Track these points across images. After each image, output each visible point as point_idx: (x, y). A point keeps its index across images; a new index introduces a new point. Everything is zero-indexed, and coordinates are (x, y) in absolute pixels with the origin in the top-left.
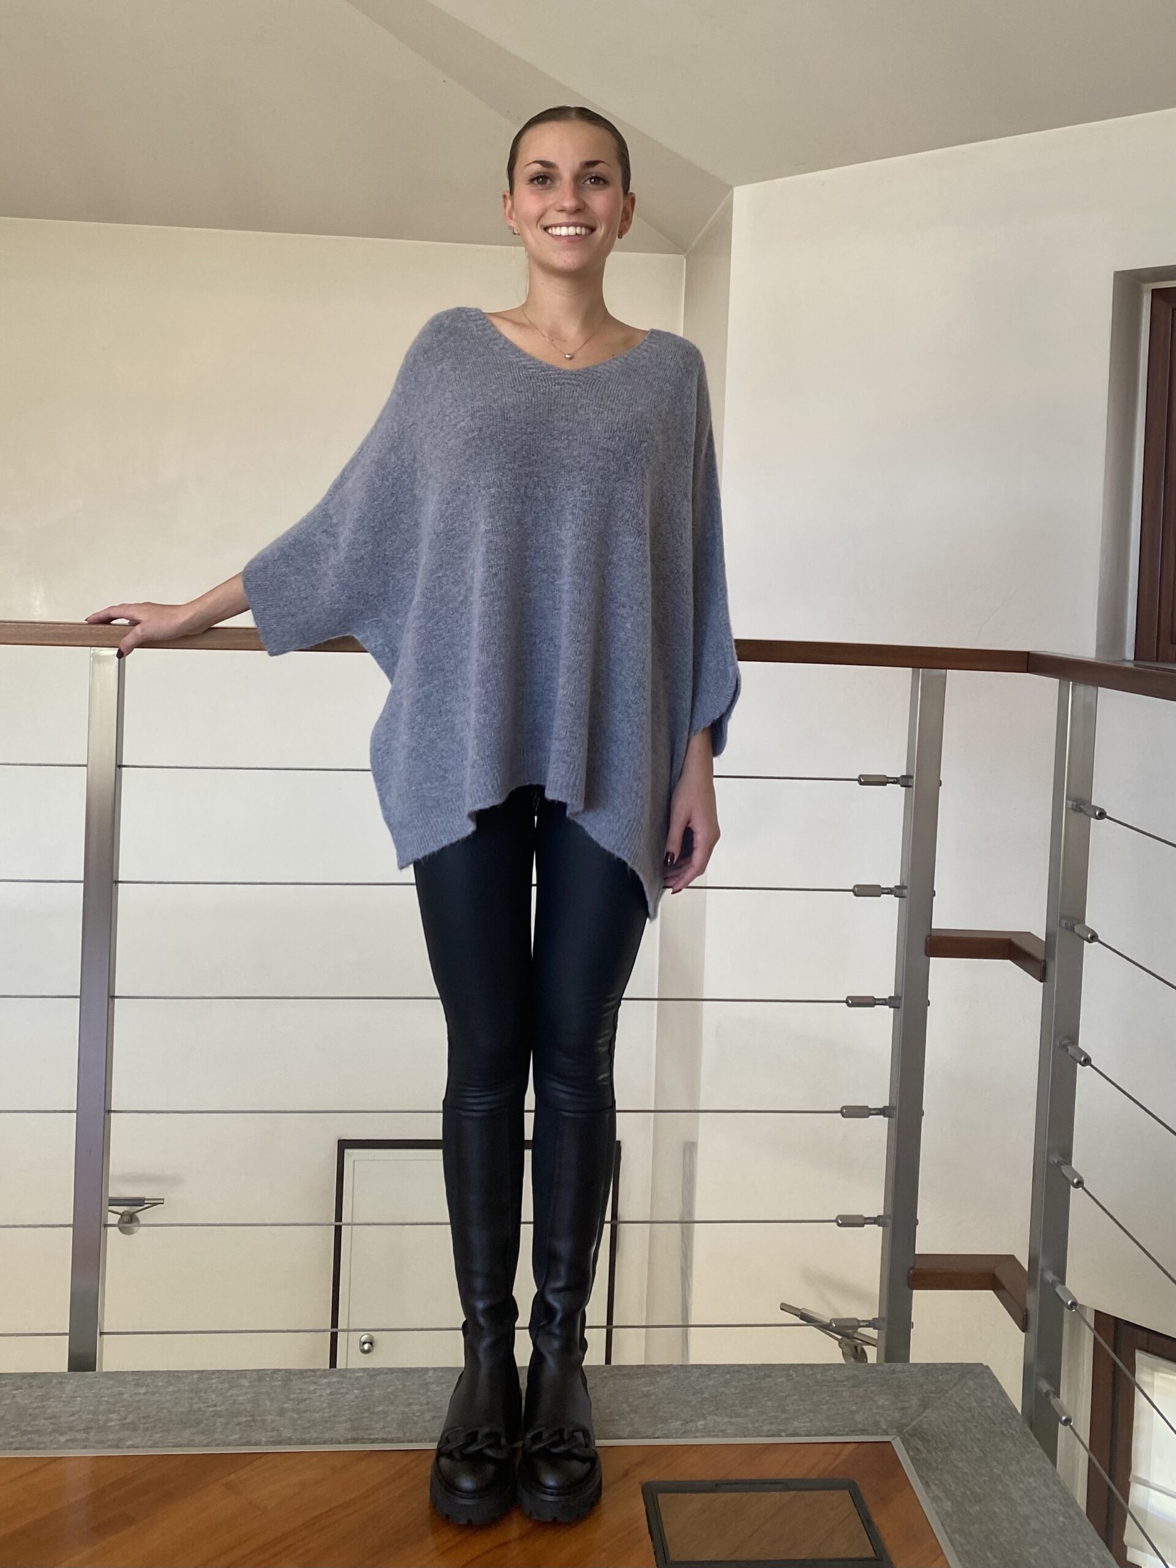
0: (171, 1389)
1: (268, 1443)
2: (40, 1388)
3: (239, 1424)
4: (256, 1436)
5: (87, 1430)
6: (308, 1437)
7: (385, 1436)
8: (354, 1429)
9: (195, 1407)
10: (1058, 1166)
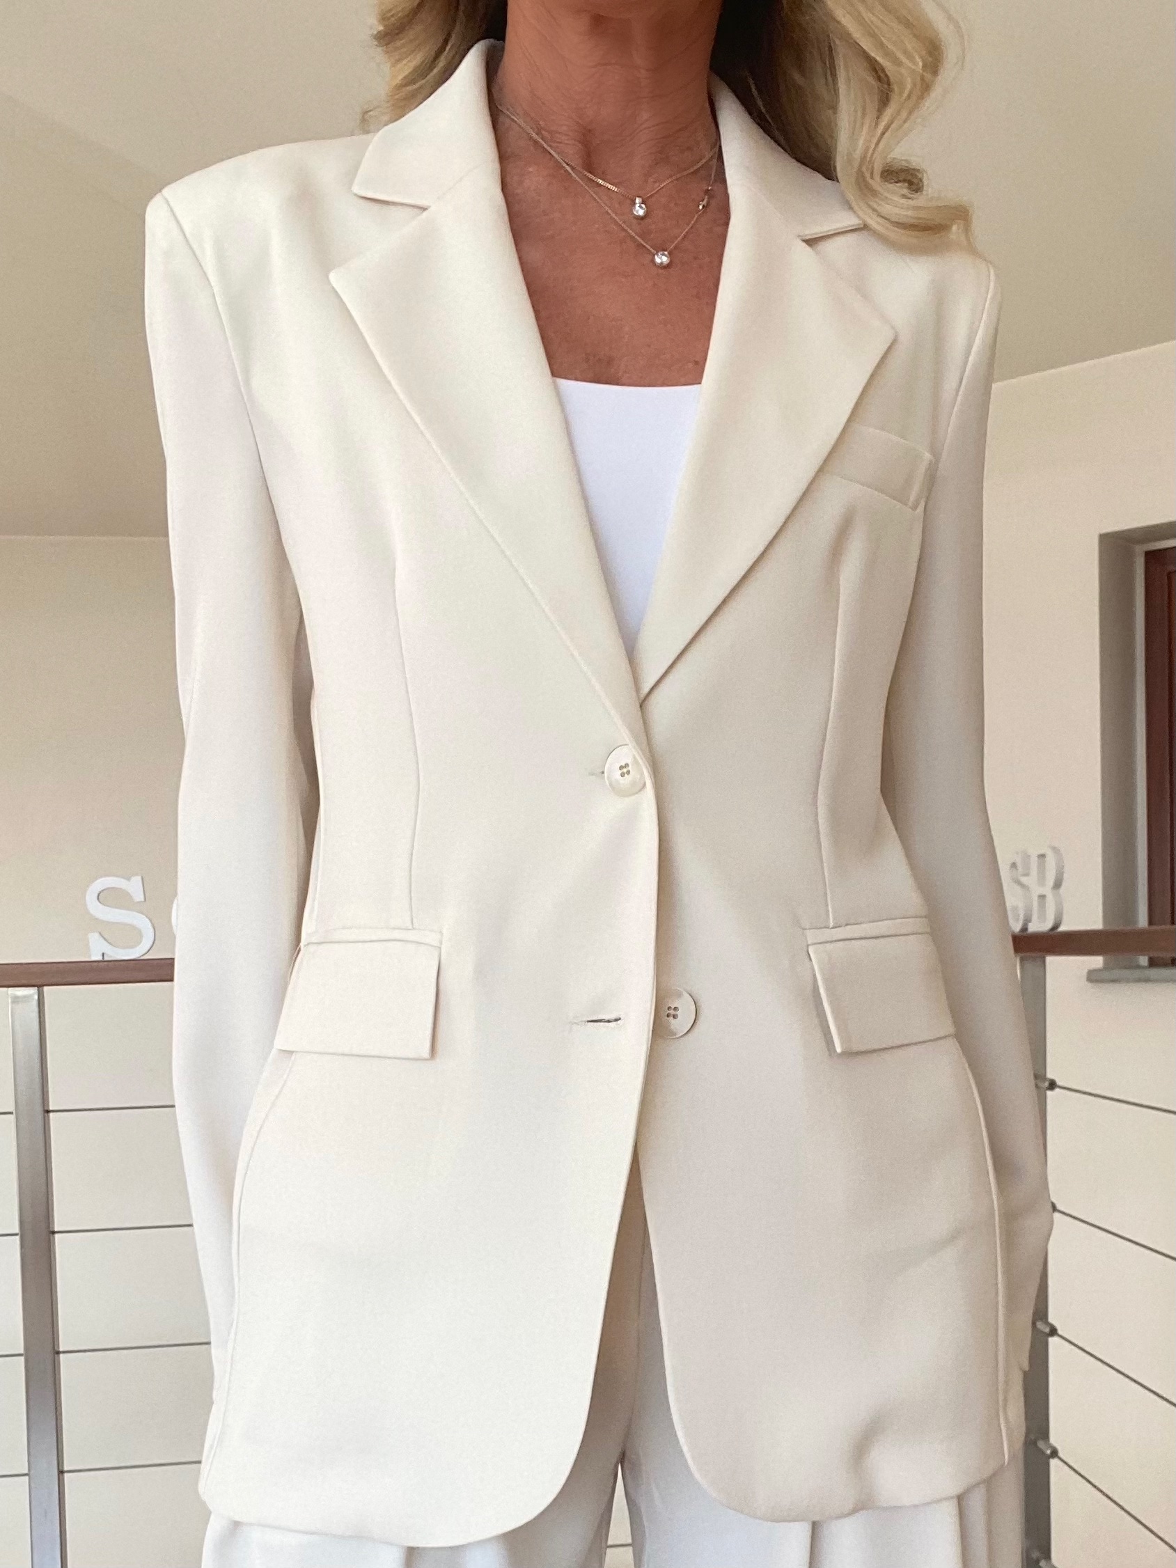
10: (1035, 1443)
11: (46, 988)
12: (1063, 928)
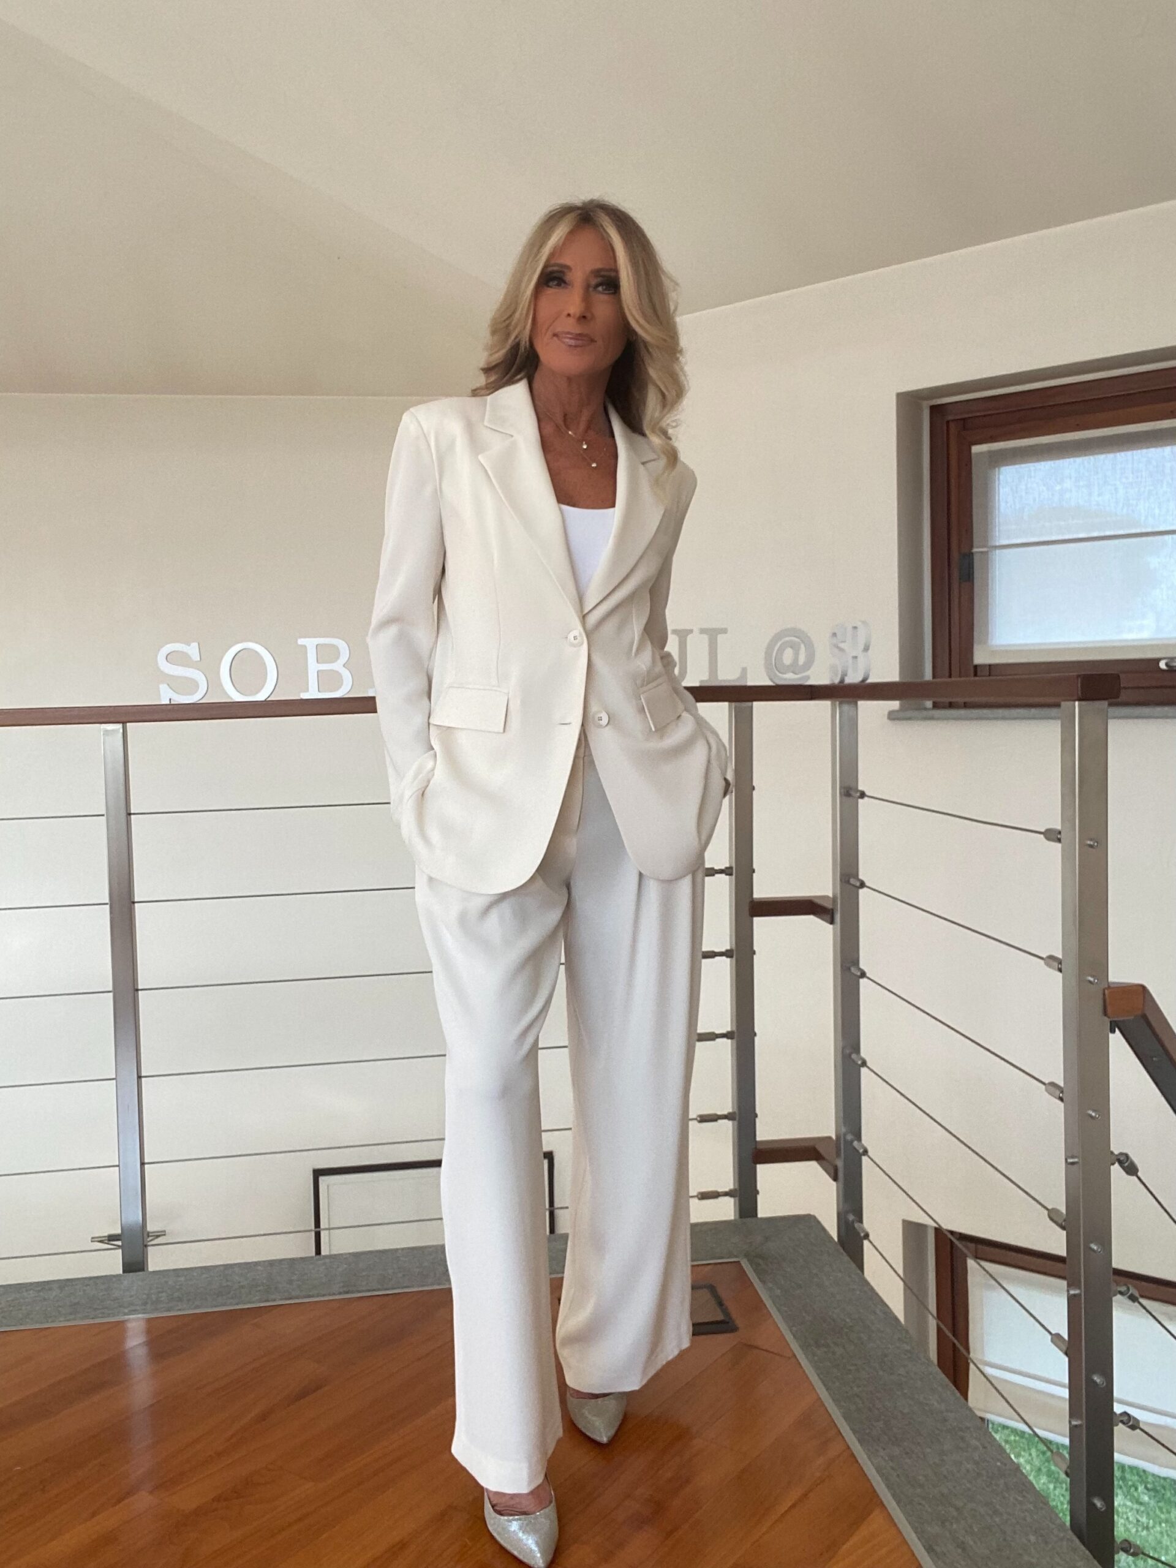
0: (204, 1276)
1: (281, 1299)
2: (103, 1284)
3: (259, 1291)
4: (273, 1297)
5: (145, 1304)
6: (311, 1293)
7: (369, 1288)
8: (343, 1287)
9: (225, 1284)
10: (850, 1055)
11: (128, 724)
12: (870, 681)
